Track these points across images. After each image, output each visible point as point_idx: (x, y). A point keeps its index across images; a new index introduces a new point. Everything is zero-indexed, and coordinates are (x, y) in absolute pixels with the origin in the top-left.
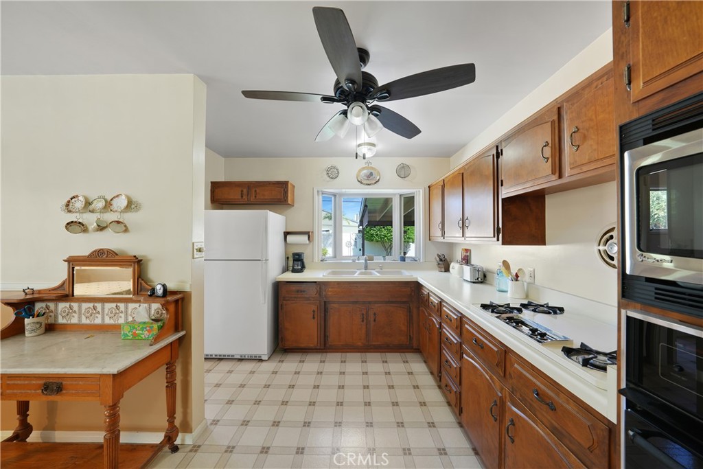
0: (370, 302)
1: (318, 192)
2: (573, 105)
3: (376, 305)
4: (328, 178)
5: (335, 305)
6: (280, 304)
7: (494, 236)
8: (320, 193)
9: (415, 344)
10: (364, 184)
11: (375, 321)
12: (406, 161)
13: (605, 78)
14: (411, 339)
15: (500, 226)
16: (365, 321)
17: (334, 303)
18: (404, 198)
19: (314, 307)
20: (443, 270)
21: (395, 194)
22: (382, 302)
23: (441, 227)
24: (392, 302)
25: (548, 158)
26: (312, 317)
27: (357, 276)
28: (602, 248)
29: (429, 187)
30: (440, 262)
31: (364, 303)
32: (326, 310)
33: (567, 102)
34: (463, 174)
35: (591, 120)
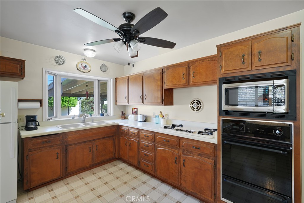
0: (94, 140)
1: (45, 71)
2: (193, 65)
3: (97, 141)
4: (56, 64)
5: (72, 146)
6: (25, 155)
7: (161, 102)
8: (47, 72)
9: (117, 156)
10: (81, 72)
11: (97, 150)
12: (106, 63)
13: (202, 61)
14: (115, 154)
15: (164, 98)
16: (91, 151)
17: (71, 145)
18: (101, 82)
19: (58, 151)
20: (124, 118)
21: (95, 80)
22: (100, 139)
23: (126, 98)
24: (105, 138)
25: (184, 78)
26: (56, 157)
27: (82, 126)
28: (192, 106)
29: (116, 78)
30: (123, 115)
31: (91, 141)
32: (66, 151)
33: (191, 63)
34: (142, 76)
35: (198, 71)
